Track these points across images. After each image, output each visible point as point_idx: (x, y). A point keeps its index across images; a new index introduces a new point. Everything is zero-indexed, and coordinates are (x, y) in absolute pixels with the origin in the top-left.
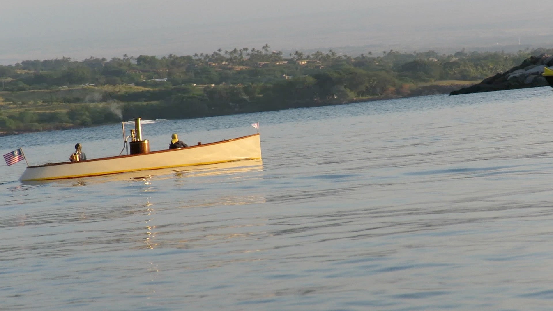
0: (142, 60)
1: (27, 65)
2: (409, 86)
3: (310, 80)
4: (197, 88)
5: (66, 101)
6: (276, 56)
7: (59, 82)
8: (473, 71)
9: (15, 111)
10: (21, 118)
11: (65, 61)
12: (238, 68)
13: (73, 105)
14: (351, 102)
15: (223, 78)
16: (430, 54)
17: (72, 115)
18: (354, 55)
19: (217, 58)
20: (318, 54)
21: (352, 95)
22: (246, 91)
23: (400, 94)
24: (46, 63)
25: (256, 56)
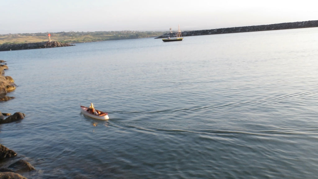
0: (112, 32)
1: (96, 32)
2: (149, 36)
3: (135, 35)
4: (119, 36)
5: (101, 37)
6: (131, 31)
7: (100, 34)
8: (157, 34)
9: (94, 39)
10: (95, 40)
11: (101, 32)
12: (125, 33)
13: (102, 38)
14: (141, 38)
15: (123, 34)
16: (152, 32)
17: (102, 39)
18: (141, 31)
19: (122, 31)
20: (136, 31)
21: (141, 37)
22: (127, 36)
23: (147, 37)
24: (99, 32)
25: (128, 31)
